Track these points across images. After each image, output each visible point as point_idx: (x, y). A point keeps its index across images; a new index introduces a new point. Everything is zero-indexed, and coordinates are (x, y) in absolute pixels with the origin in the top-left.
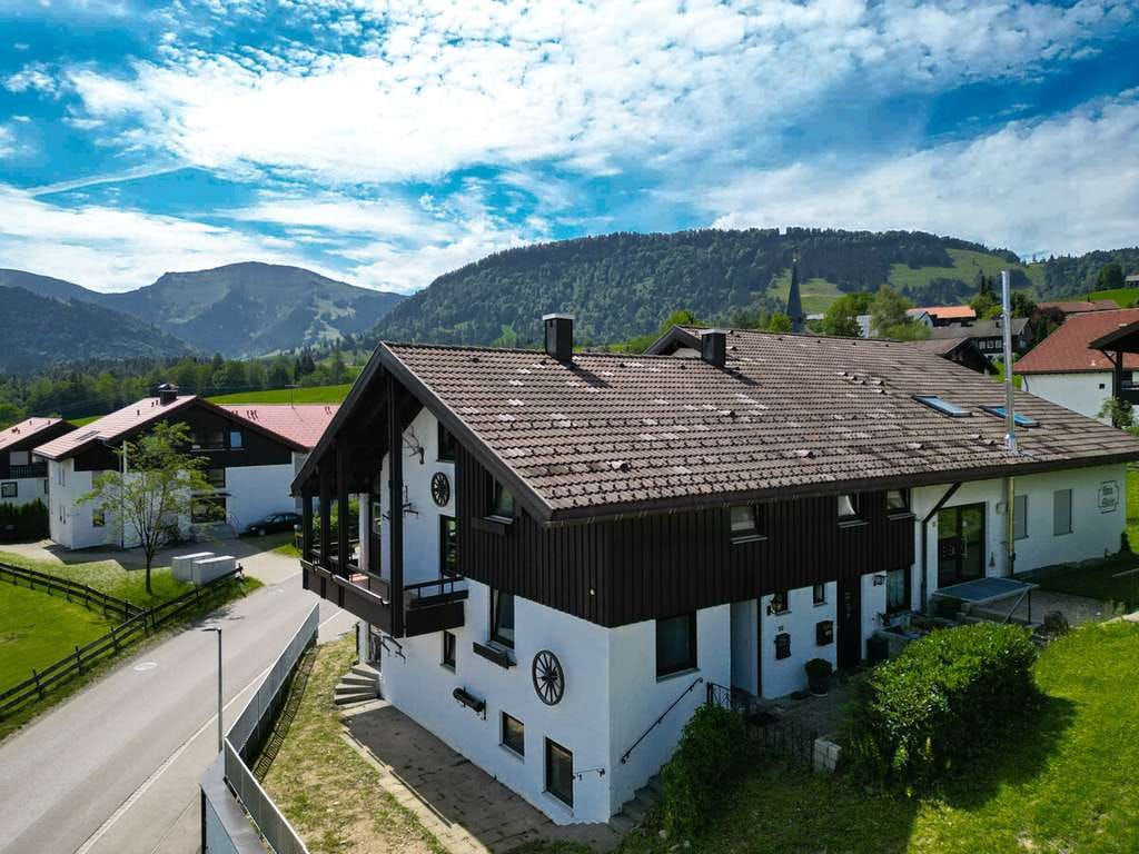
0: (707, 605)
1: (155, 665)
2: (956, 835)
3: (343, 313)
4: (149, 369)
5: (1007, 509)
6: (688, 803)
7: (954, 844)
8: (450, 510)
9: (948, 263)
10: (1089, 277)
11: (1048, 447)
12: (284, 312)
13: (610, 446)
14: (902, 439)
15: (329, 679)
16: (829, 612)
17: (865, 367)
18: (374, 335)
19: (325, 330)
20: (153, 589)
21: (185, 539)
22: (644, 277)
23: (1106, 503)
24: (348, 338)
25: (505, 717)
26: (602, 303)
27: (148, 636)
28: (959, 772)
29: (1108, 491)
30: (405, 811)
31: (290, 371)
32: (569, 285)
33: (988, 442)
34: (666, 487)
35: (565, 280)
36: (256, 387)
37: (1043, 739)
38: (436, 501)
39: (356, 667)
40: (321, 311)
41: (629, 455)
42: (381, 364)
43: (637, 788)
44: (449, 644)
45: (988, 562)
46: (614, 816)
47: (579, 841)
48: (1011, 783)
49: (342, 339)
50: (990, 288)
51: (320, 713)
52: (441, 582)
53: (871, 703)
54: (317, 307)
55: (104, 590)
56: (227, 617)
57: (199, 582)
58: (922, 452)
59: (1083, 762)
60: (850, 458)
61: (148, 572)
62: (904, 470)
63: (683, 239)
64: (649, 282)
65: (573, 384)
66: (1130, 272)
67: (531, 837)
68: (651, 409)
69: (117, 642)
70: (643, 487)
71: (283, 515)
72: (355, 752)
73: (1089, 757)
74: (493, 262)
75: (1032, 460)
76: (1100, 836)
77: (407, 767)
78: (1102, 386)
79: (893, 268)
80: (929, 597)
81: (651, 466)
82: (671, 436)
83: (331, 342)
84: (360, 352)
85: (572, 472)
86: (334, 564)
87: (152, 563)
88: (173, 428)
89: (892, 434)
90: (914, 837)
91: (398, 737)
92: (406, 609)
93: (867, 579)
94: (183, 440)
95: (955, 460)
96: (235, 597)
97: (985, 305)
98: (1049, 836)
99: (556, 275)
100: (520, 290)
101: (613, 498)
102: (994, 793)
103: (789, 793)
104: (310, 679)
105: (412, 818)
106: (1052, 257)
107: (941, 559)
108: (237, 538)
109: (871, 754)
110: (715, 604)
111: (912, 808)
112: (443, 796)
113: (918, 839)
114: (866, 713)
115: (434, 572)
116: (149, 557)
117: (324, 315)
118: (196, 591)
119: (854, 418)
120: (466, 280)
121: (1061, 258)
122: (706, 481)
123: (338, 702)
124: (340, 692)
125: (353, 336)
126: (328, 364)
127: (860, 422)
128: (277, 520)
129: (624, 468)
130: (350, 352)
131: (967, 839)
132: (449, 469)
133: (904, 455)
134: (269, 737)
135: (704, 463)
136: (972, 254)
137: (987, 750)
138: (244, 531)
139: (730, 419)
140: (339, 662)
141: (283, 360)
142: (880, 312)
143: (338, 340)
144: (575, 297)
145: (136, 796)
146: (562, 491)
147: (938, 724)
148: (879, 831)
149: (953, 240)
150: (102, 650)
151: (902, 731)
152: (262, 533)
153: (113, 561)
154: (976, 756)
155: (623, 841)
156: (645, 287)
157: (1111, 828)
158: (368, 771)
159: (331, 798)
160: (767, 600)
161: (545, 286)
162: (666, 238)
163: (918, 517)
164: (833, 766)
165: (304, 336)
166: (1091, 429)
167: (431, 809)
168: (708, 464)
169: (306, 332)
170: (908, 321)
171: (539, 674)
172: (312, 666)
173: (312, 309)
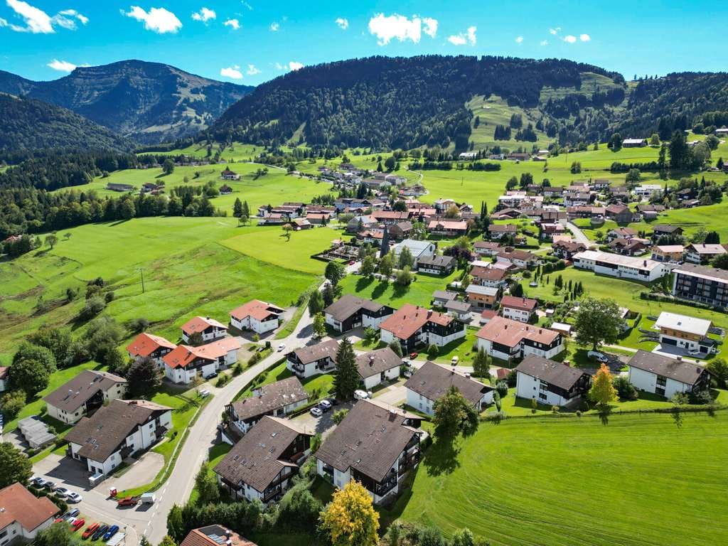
3: (197, 98)
19: (186, 110)
22: (390, 88)
40: (182, 98)
49: (198, 117)
54: (180, 93)
63: (416, 62)
83: (191, 119)
117: (185, 99)
165: (172, 114)
169: (174, 112)
173: (177, 95)
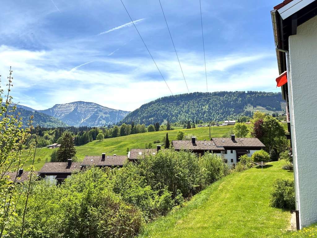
3: (106, 116)
12: (89, 115)
19: (101, 121)
22: (205, 105)
26: (193, 112)
35: (181, 106)
54: (99, 114)
63: (216, 94)
117: (101, 116)
143: (105, 124)
144: (185, 110)
156: (205, 108)
161: (175, 107)
165: (95, 122)
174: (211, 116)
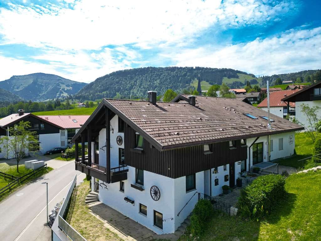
0: (198, 172)
1: (23, 194)
2: (271, 231)
3: (68, 88)
4: (8, 105)
5: (268, 144)
6: (198, 226)
7: (271, 233)
8: (123, 146)
9: (238, 77)
10: (273, 81)
11: (278, 127)
12: (50, 87)
13: (173, 128)
14: (244, 125)
15: (83, 196)
16: (228, 172)
17: (229, 106)
18: (78, 95)
19: (63, 93)
20: (19, 171)
21: (27, 156)
22: (157, 79)
23: (290, 142)
24: (70, 96)
25: (141, 205)
26: (145, 87)
27: (19, 185)
28: (270, 214)
29: (291, 138)
30: (113, 233)
31: (53, 105)
32: (136, 81)
33: (264, 126)
34: (190, 139)
35: (134, 80)
36: (43, 110)
37: (289, 204)
38: (118, 144)
39: (91, 192)
40: (62, 88)
41: (178, 130)
42: (104, 105)
43: (181, 223)
44: (122, 185)
45: (264, 157)
46: (176, 231)
47: (166, 239)
48: (283, 216)
49: (68, 96)
50: (249, 84)
51: (82, 206)
52: (119, 167)
53: (246, 196)
54: (61, 86)
55: (3, 172)
56: (44, 179)
57: (33, 169)
58: (249, 129)
59: (301, 210)
60: (232, 131)
61: (18, 166)
62: (246, 134)
63: (168, 69)
64: (158, 81)
65: (158, 111)
66: (283, 80)
67: (151, 238)
68: (180, 117)
69: (10, 188)
70: (184, 139)
71: (57, 148)
72: (95, 217)
73: (302, 208)
74: (113, 74)
75: (275, 131)
76: (308, 229)
77: (111, 221)
78: (281, 110)
79: (223, 78)
80: (251, 167)
81: (184, 133)
82: (187, 125)
83: (65, 97)
84: (74, 100)
85: (165, 136)
86: (86, 163)
87: (19, 163)
88: (25, 123)
89: (241, 124)
90: (260, 232)
91: (106, 212)
92: (111, 175)
93: (236, 163)
94: (28, 127)
95: (257, 131)
96: (45, 173)
97: (248, 89)
98: (295, 230)
99: (132, 78)
100: (121, 82)
101: (177, 142)
102: (279, 219)
103: (224, 222)
104: (77, 196)
105: (116, 235)
106: (264, 76)
107: (253, 157)
108: (43, 155)
109: (247, 210)
110: (200, 171)
111: (259, 224)
112: (124, 228)
113: (261, 232)
114: (244, 199)
115: (117, 165)
116: (18, 162)
117: (63, 89)
118: (33, 172)
119: (231, 120)
120: (105, 79)
121: (266, 76)
122: (199, 138)
123: (87, 203)
124: (87, 200)
125: (72, 95)
126: (65, 103)
127: (232, 121)
128: (56, 150)
129: (178, 134)
130: (71, 100)
131: (274, 232)
132: (122, 135)
133: (245, 130)
134: (67, 214)
135: (197, 132)
136: (244, 75)
137: (276, 208)
138: (45, 153)
139: (200, 120)
140: (85, 191)
141: (50, 102)
142: (222, 90)
143: (67, 96)
144: (137, 85)
145: (22, 234)
146: (164, 141)
147: (264, 201)
148: (251, 231)
149: (239, 71)
150: (6, 190)
151: (255, 204)
152: (51, 154)
153: (5, 163)
154: (273, 209)
155: (180, 238)
156: (157, 82)
157: (311, 226)
158: (100, 222)
159: (90, 231)
160: (213, 169)
161: (129, 82)
162: (163, 68)
163: (248, 146)
164: (236, 214)
165: (56, 95)
166: (287, 122)
167: (121, 232)
168: (198, 133)
169: (57, 94)
170: (230, 93)
171: (152, 192)
172: (77, 193)
173: (59, 87)
174: (160, 90)
